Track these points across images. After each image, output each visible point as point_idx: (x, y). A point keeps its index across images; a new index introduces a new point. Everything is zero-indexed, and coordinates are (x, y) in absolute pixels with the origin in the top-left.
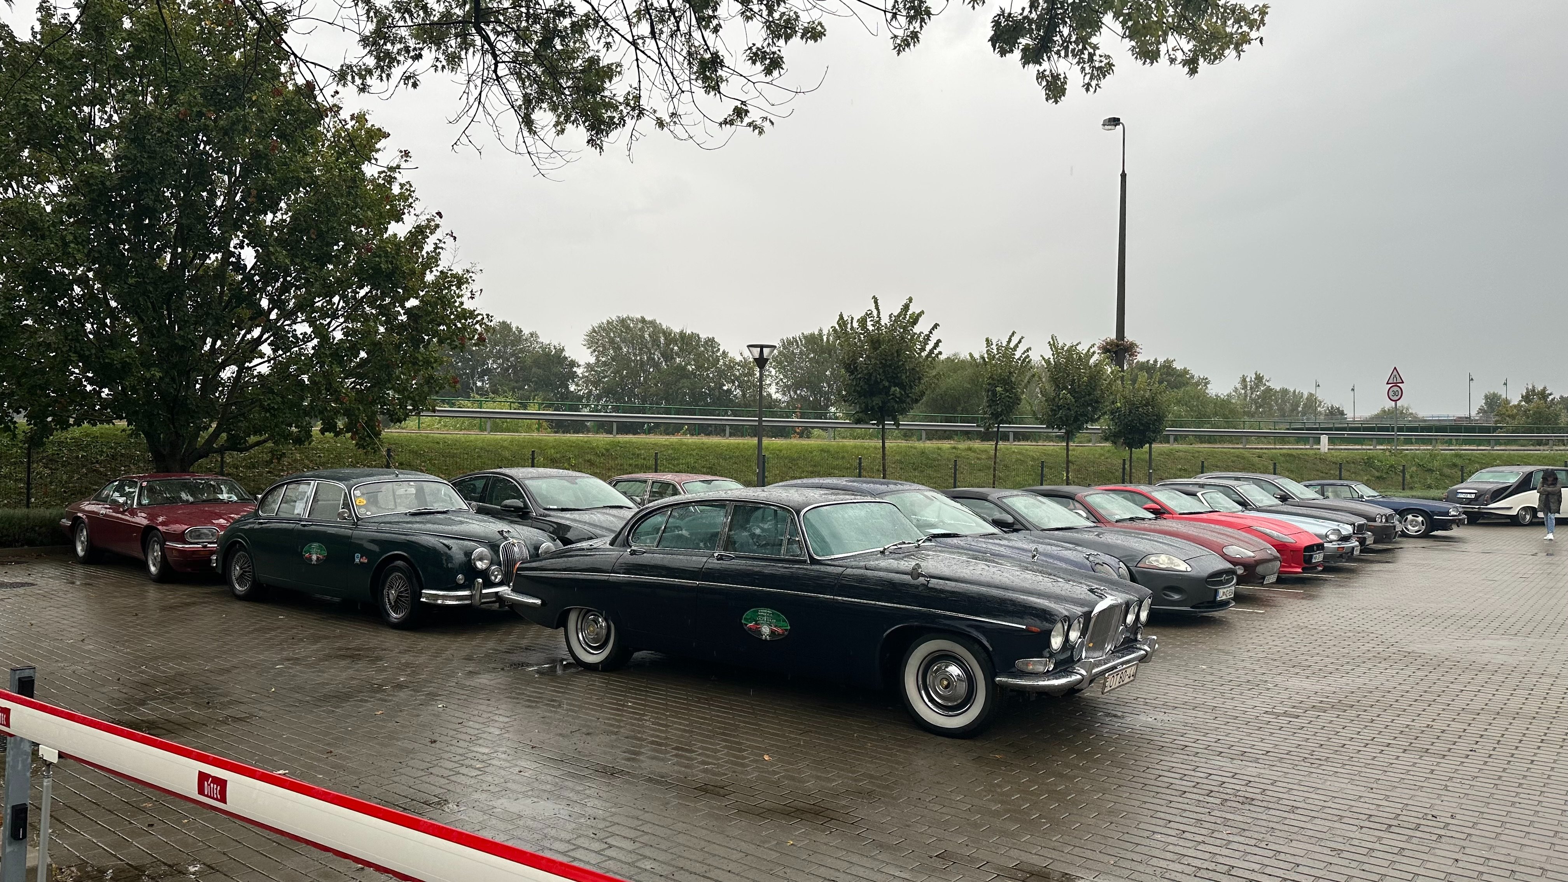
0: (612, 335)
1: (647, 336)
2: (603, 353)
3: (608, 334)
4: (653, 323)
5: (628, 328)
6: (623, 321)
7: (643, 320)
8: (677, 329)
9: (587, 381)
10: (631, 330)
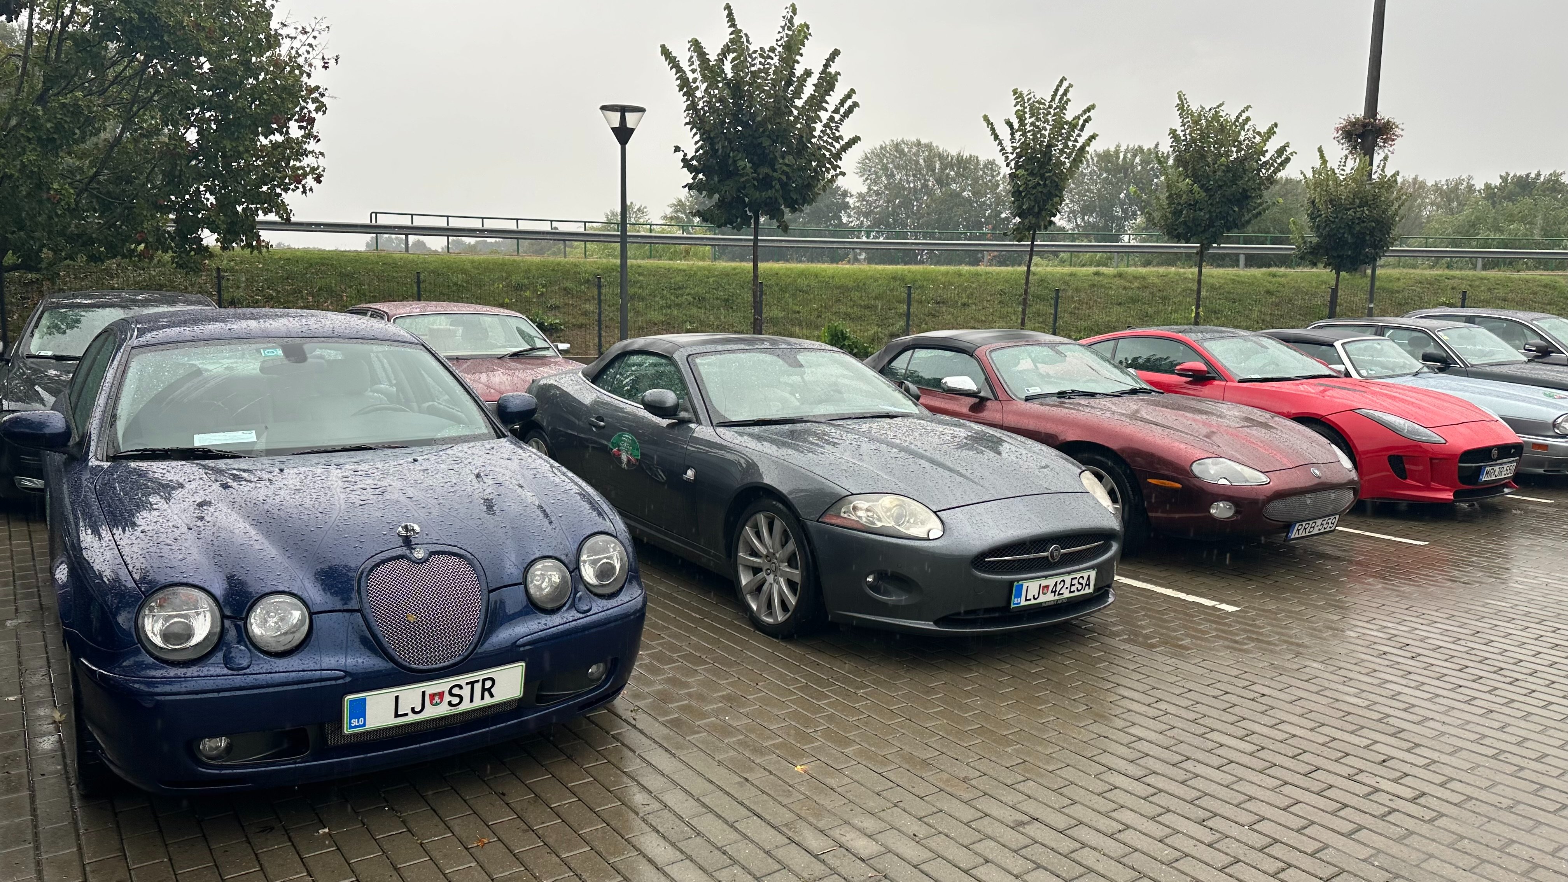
0: (885, 161)
1: (921, 161)
2: (875, 182)
3: (881, 160)
4: (929, 147)
5: (902, 152)
6: (897, 147)
7: (919, 144)
8: (954, 153)
9: (859, 213)
10: (905, 155)
